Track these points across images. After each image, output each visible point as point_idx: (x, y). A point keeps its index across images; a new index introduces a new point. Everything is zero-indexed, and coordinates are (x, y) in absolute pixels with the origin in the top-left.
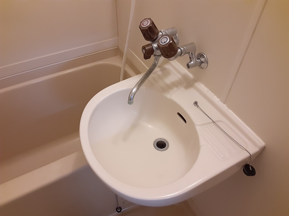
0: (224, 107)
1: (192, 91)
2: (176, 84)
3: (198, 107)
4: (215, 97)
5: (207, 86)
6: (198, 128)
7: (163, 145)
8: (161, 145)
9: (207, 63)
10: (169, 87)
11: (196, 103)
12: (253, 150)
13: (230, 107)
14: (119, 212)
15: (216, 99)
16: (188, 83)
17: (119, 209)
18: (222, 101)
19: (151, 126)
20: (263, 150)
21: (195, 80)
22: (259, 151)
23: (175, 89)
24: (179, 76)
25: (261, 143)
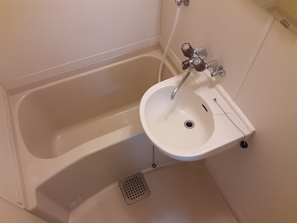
0: (233, 104)
1: (213, 89)
2: (203, 84)
3: (216, 102)
4: (229, 96)
5: (224, 88)
6: (214, 116)
7: (190, 124)
8: (189, 125)
9: (225, 73)
10: (198, 86)
11: (215, 100)
12: (247, 133)
13: (237, 104)
14: (154, 167)
15: (229, 98)
16: (211, 85)
17: (154, 165)
18: (232, 99)
19: (184, 112)
20: (253, 134)
21: (217, 83)
22: (251, 133)
23: (202, 88)
24: (206, 78)
25: (253, 129)
